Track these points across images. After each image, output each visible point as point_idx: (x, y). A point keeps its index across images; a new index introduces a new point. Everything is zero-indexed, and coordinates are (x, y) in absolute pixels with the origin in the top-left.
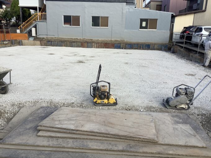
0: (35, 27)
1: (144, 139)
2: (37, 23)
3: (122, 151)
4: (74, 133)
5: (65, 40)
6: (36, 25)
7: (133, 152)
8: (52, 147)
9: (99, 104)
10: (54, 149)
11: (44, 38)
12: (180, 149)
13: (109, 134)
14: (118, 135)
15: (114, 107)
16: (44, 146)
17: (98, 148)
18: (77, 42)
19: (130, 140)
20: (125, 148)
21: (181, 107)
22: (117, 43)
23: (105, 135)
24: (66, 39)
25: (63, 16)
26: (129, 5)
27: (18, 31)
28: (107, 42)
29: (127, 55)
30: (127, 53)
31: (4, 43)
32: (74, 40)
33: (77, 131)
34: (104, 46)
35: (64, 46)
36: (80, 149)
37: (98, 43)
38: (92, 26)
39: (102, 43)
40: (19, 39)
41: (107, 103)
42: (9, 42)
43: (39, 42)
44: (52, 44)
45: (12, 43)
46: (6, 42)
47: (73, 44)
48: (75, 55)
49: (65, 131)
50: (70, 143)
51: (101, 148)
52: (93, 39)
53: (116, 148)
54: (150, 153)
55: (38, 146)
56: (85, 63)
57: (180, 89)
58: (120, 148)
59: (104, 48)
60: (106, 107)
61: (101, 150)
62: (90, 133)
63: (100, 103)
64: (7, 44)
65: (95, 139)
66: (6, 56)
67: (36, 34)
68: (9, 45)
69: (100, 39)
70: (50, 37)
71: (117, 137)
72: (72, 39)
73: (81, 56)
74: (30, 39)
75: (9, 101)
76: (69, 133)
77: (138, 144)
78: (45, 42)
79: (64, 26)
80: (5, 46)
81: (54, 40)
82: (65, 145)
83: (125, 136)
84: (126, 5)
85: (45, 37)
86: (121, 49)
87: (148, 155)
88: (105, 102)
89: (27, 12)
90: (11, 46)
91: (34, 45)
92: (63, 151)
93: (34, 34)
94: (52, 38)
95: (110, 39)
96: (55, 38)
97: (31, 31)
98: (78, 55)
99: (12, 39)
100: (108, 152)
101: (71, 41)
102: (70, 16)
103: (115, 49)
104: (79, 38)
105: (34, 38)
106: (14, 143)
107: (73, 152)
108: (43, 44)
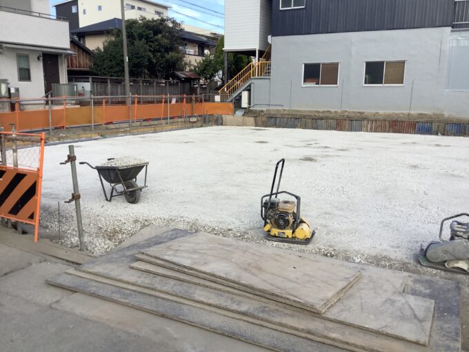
0: (249, 89)
1: (295, 301)
2: (253, 81)
3: (244, 314)
4: (184, 273)
5: (305, 114)
6: (250, 86)
7: (262, 320)
8: (140, 286)
9: (275, 236)
10: (140, 289)
11: (262, 111)
12: (361, 335)
13: (237, 283)
14: (252, 288)
15: (303, 247)
16: (128, 283)
17: (205, 300)
18: (327, 118)
19: (271, 299)
20: (251, 310)
21: (456, 265)
22: (423, 120)
23: (231, 284)
24: (305, 112)
25: (303, 66)
26: (460, 31)
27: (217, 98)
28: (399, 120)
29: (438, 148)
30: (437, 145)
31: (191, 120)
32: (321, 115)
33: (191, 269)
34: (390, 127)
35: (300, 128)
36: (178, 296)
37: (376, 121)
38: (365, 83)
39: (385, 120)
40: (217, 113)
41: (290, 236)
42: (199, 118)
43: (251, 120)
44: (277, 123)
45: (205, 122)
46: (194, 119)
47: (319, 122)
48: (309, 145)
49: (172, 266)
50: (170, 286)
51: (211, 301)
52: (364, 113)
53: (235, 307)
54: (291, 328)
55: (120, 281)
56: (315, 161)
57: (459, 224)
58: (244, 308)
59: (389, 132)
60: (286, 244)
61: (210, 305)
62: (208, 277)
63: (277, 235)
64: (194, 122)
65: (211, 288)
66: (180, 143)
67: (249, 103)
68: (199, 124)
69: (381, 112)
70: (274, 108)
71: (249, 290)
72: (319, 112)
73: (319, 147)
74: (237, 112)
75: (132, 215)
76: (178, 271)
77: (281, 309)
78: (264, 119)
79: (304, 86)
80: (193, 125)
81: (282, 115)
82: (159, 287)
83: (264, 291)
84: (452, 31)
85: (264, 109)
86: (434, 134)
87: (286, 330)
88: (286, 235)
89: (244, 60)
90: (201, 126)
91: (243, 124)
92: (150, 295)
93: (244, 104)
94: (278, 110)
95: (406, 112)
96: (284, 110)
97: (240, 97)
98: (314, 145)
99: (205, 113)
100: (219, 311)
101: (315, 116)
102: (319, 65)
103: (417, 133)
104: (333, 110)
105: (244, 111)
106: (91, 271)
107: (163, 299)
108: (260, 123)
